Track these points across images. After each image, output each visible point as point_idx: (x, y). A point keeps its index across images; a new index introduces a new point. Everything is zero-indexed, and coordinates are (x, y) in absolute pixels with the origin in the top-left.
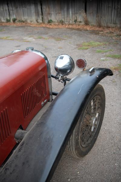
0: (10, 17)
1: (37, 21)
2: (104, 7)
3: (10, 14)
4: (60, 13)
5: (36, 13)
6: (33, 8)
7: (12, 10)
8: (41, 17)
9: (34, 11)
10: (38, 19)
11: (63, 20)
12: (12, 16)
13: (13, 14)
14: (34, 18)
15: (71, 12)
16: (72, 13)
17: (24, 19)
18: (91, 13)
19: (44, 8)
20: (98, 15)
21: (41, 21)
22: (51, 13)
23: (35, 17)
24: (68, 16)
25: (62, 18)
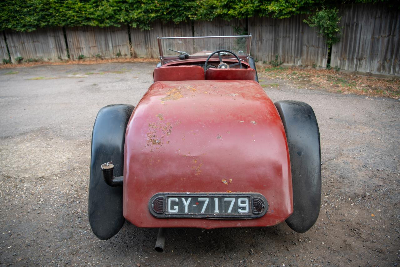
0: (10, 56)
1: (60, 58)
2: (153, 38)
3: (10, 51)
4: (95, 47)
5: (57, 48)
6: (51, 42)
7: (15, 47)
8: (66, 53)
9: (54, 46)
10: (62, 55)
11: (101, 54)
12: (15, 55)
13: (16, 52)
14: (54, 55)
15: (110, 45)
16: (112, 46)
17: (37, 57)
18: (137, 45)
19: (71, 42)
20: (147, 46)
21: (67, 58)
22: (81, 47)
23: (56, 54)
24: (108, 50)
25: (99, 52)
